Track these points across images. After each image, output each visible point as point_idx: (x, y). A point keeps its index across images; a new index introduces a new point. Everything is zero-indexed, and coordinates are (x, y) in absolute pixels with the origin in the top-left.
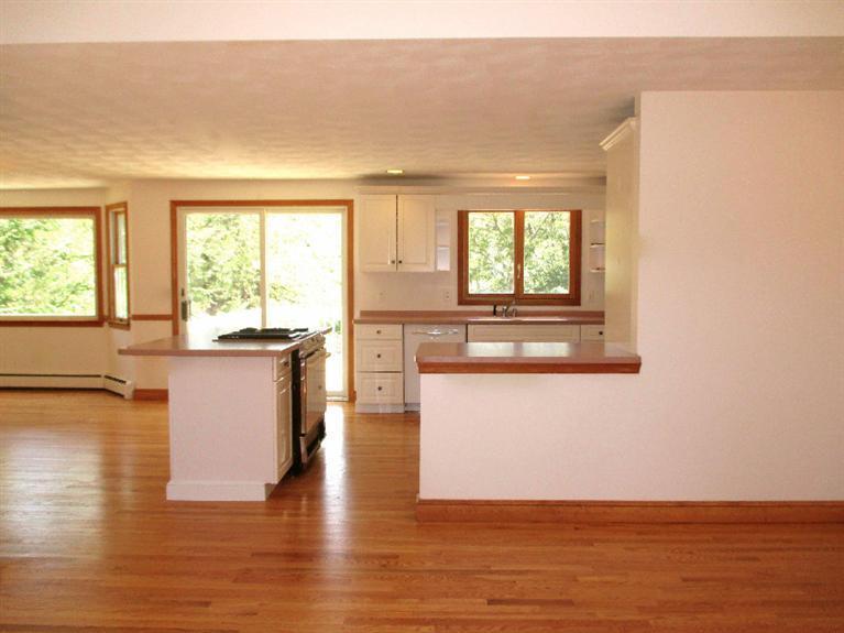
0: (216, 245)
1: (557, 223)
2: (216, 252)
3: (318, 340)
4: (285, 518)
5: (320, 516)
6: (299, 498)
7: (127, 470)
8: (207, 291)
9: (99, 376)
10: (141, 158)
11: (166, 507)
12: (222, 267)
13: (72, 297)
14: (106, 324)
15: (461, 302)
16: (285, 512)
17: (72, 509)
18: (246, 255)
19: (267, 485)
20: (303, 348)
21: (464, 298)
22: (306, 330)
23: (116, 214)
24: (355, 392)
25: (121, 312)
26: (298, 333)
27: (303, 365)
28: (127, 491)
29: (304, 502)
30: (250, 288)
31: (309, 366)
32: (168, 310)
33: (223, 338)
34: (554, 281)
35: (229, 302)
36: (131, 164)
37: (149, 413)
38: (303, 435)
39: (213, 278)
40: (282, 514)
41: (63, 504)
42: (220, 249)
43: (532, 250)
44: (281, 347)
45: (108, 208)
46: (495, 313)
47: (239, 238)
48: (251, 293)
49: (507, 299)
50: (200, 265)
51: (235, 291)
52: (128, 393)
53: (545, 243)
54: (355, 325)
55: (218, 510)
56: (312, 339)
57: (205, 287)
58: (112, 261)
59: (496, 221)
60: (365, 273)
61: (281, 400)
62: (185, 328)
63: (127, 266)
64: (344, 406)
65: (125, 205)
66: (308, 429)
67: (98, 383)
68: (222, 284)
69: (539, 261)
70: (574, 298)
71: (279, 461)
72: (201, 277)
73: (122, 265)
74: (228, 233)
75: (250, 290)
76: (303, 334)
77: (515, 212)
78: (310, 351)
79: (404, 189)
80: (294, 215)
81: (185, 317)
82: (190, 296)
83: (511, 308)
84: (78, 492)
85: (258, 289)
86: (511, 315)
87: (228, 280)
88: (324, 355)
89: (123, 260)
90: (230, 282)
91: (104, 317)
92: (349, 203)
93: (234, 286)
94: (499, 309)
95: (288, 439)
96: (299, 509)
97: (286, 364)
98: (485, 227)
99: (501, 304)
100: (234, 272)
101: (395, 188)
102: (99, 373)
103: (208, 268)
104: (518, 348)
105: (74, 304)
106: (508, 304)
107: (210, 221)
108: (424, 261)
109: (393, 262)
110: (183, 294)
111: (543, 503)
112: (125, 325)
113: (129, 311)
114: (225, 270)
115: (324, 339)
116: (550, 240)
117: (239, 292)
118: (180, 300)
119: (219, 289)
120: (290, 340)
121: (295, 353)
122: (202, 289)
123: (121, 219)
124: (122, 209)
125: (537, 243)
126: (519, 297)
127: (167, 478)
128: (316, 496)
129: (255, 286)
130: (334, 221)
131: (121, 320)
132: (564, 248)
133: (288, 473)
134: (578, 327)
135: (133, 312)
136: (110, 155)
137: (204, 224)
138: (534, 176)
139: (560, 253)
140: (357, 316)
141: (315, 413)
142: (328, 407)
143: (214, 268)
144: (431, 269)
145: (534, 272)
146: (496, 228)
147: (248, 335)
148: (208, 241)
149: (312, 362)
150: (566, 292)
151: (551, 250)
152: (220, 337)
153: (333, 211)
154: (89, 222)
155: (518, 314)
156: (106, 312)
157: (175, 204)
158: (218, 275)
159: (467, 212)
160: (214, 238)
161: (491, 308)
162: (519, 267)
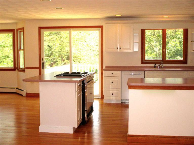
0: (53, 42)
1: (177, 33)
2: (52, 44)
3: (91, 77)
4: (79, 140)
5: (92, 139)
6: (84, 133)
7: (24, 121)
8: (50, 58)
9: (15, 88)
10: (30, 12)
11: (39, 134)
12: (55, 50)
13: (4, 60)
14: (17, 70)
15: (142, 63)
16: (80, 138)
17: (8, 134)
18: (63, 45)
19: (74, 128)
20: (86, 80)
21: (144, 61)
22: (86, 73)
23: (20, 32)
24: (103, 95)
25: (22, 66)
26: (84, 74)
27: (86, 85)
28: (24, 128)
29: (86, 134)
30: (64, 57)
31: (88, 86)
32: (37, 66)
33: (58, 76)
34: (176, 55)
35: (57, 62)
36: (26, 15)
37: (32, 102)
38: (86, 111)
39: (52, 54)
40: (78, 138)
41: (5, 132)
42: (54, 43)
43: (168, 43)
44: (78, 79)
45: (17, 30)
46: (155, 67)
47: (61, 39)
48: (65, 59)
49: (160, 62)
50: (47, 49)
51: (59, 58)
52: (24, 95)
53: (173, 40)
54: (104, 71)
55: (57, 136)
56: (89, 76)
57: (49, 57)
58: (19, 48)
59: (154, 32)
60: (107, 52)
61: (79, 98)
62: (43, 72)
63: (24, 50)
64: (99, 100)
65: (23, 28)
66: (88, 109)
67: (14, 91)
68: (55, 56)
69: (171, 47)
70: (185, 61)
71: (78, 119)
72: (48, 53)
73: (22, 50)
74: (57, 37)
75: (65, 58)
76: (86, 74)
77: (163, 29)
78: (88, 81)
79: (122, 21)
80: (80, 31)
81: (43, 68)
82: (45, 60)
83: (161, 65)
84: (9, 128)
85: (67, 58)
86: (162, 68)
87: (57, 54)
88: (93, 82)
89: (22, 48)
90: (58, 55)
91: (16, 68)
92: (101, 27)
93: (59, 56)
94: (157, 65)
95: (81, 112)
96: (84, 137)
97: (80, 85)
98: (150, 34)
99: (157, 63)
100: (59, 51)
101: (118, 21)
102: (14, 87)
103: (50, 50)
104: (164, 80)
105: (4, 63)
106: (160, 63)
107: (51, 33)
108: (129, 48)
109: (118, 48)
110: (43, 60)
111: (174, 137)
112: (23, 71)
113: (24, 66)
114: (56, 51)
115: (93, 76)
116: (175, 39)
117: (61, 59)
118: (42, 62)
119: (54, 58)
120: (81, 77)
121: (83, 81)
122: (48, 58)
123: (22, 33)
124: (22, 30)
125: (170, 40)
126: (164, 61)
127: (39, 124)
128: (90, 132)
129: (66, 57)
130: (96, 33)
131: (22, 69)
132: (180, 42)
133: (81, 124)
134: (186, 72)
135: (26, 66)
136: (19, 12)
137: (49, 34)
138: (170, 16)
139: (178, 44)
140: (104, 68)
141: (90, 102)
142: (94, 101)
143: (52, 50)
144: (131, 51)
145: (168, 51)
146: (154, 35)
147: (66, 75)
148: (50, 40)
149: (89, 85)
150: (182, 59)
151: (175, 43)
152: (57, 76)
153: (96, 30)
154: (11, 35)
155: (164, 67)
156: (16, 66)
157: (40, 28)
158: (54, 53)
159: (145, 30)
160: (52, 39)
161: (154, 65)
162: (164, 50)
